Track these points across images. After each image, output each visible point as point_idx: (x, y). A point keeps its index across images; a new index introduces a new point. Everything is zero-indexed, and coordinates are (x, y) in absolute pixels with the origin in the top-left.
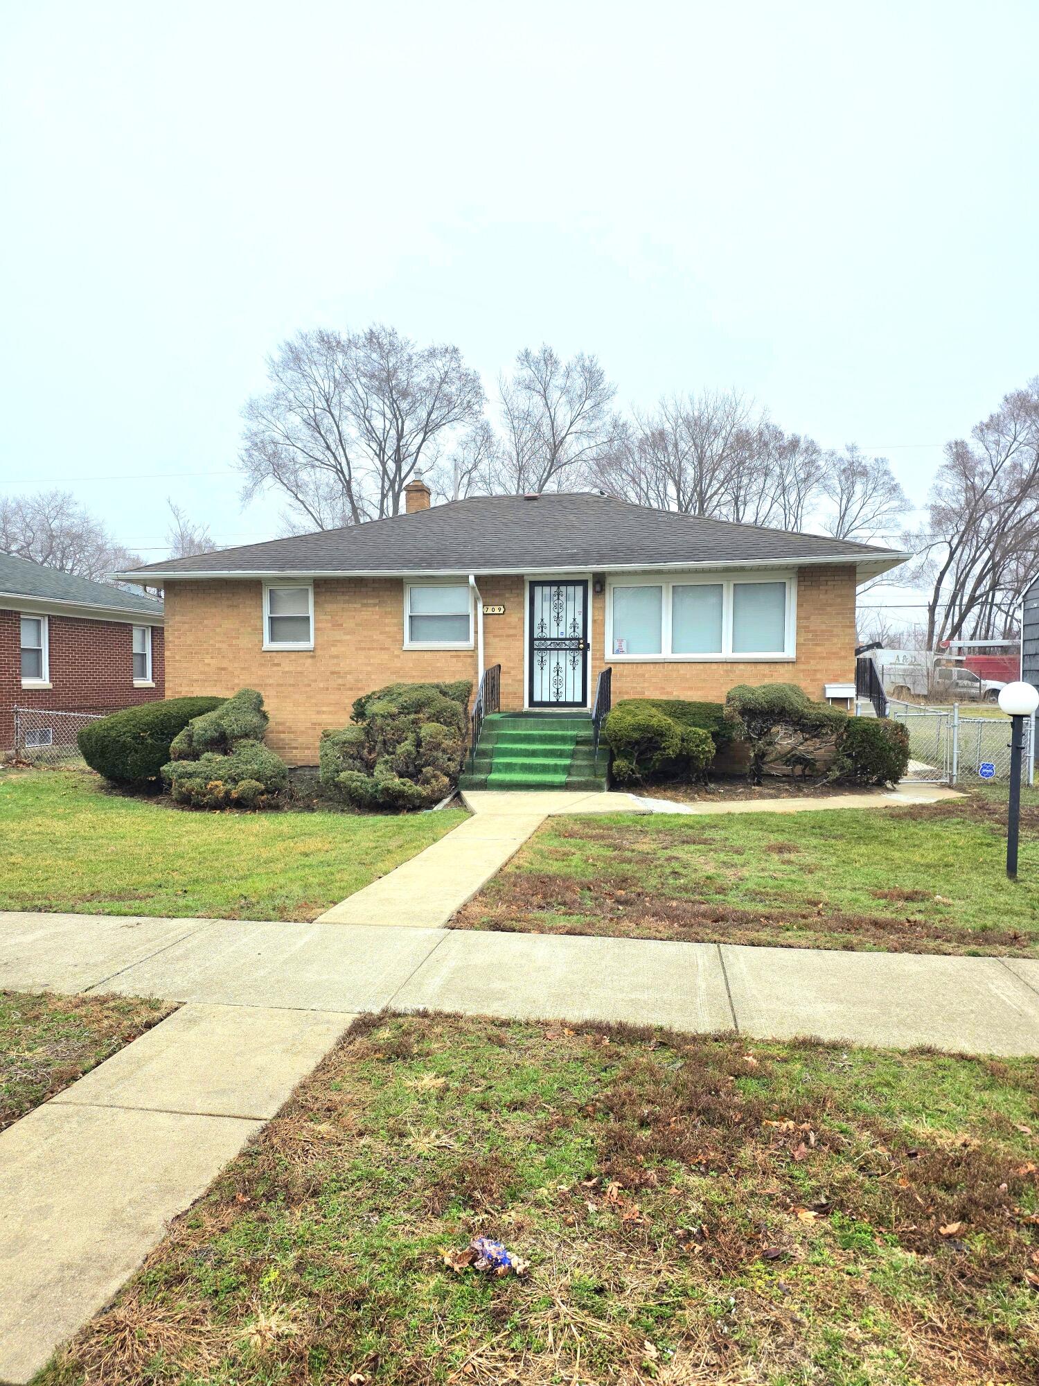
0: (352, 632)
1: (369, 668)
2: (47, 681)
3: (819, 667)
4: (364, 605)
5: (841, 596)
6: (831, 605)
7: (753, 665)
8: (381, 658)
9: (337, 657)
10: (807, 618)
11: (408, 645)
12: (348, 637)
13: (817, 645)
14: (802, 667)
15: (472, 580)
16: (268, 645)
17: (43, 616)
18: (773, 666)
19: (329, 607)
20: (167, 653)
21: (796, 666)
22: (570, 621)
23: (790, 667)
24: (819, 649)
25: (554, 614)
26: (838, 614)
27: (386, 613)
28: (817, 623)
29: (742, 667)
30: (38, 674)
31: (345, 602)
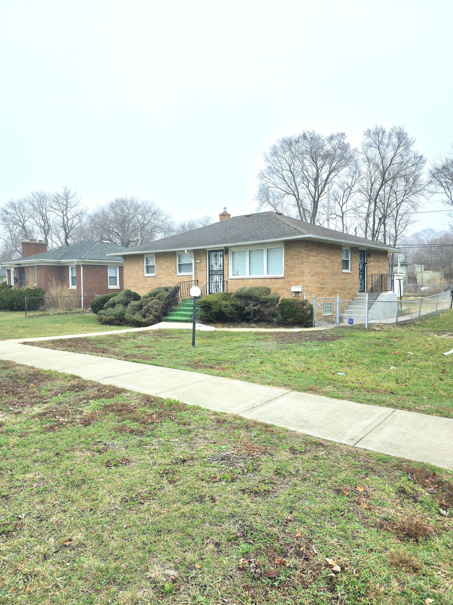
0: (164, 270)
1: (168, 282)
2: (119, 287)
3: (291, 280)
4: (167, 261)
5: (298, 252)
6: (295, 256)
7: (270, 280)
8: (171, 278)
9: (160, 278)
10: (287, 261)
11: (178, 274)
12: (163, 272)
13: (290, 271)
14: (286, 280)
15: (186, 251)
16: (146, 275)
17: (117, 266)
18: (277, 279)
19: (159, 262)
20: (124, 278)
21: (284, 279)
22: (219, 264)
23: (282, 280)
24: (291, 273)
25: (215, 262)
26: (297, 259)
27: (172, 263)
28: (291, 263)
29: (267, 280)
30: (116, 284)
31: (163, 260)
